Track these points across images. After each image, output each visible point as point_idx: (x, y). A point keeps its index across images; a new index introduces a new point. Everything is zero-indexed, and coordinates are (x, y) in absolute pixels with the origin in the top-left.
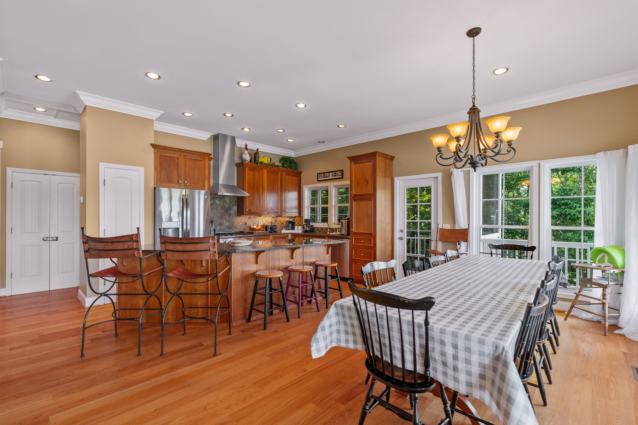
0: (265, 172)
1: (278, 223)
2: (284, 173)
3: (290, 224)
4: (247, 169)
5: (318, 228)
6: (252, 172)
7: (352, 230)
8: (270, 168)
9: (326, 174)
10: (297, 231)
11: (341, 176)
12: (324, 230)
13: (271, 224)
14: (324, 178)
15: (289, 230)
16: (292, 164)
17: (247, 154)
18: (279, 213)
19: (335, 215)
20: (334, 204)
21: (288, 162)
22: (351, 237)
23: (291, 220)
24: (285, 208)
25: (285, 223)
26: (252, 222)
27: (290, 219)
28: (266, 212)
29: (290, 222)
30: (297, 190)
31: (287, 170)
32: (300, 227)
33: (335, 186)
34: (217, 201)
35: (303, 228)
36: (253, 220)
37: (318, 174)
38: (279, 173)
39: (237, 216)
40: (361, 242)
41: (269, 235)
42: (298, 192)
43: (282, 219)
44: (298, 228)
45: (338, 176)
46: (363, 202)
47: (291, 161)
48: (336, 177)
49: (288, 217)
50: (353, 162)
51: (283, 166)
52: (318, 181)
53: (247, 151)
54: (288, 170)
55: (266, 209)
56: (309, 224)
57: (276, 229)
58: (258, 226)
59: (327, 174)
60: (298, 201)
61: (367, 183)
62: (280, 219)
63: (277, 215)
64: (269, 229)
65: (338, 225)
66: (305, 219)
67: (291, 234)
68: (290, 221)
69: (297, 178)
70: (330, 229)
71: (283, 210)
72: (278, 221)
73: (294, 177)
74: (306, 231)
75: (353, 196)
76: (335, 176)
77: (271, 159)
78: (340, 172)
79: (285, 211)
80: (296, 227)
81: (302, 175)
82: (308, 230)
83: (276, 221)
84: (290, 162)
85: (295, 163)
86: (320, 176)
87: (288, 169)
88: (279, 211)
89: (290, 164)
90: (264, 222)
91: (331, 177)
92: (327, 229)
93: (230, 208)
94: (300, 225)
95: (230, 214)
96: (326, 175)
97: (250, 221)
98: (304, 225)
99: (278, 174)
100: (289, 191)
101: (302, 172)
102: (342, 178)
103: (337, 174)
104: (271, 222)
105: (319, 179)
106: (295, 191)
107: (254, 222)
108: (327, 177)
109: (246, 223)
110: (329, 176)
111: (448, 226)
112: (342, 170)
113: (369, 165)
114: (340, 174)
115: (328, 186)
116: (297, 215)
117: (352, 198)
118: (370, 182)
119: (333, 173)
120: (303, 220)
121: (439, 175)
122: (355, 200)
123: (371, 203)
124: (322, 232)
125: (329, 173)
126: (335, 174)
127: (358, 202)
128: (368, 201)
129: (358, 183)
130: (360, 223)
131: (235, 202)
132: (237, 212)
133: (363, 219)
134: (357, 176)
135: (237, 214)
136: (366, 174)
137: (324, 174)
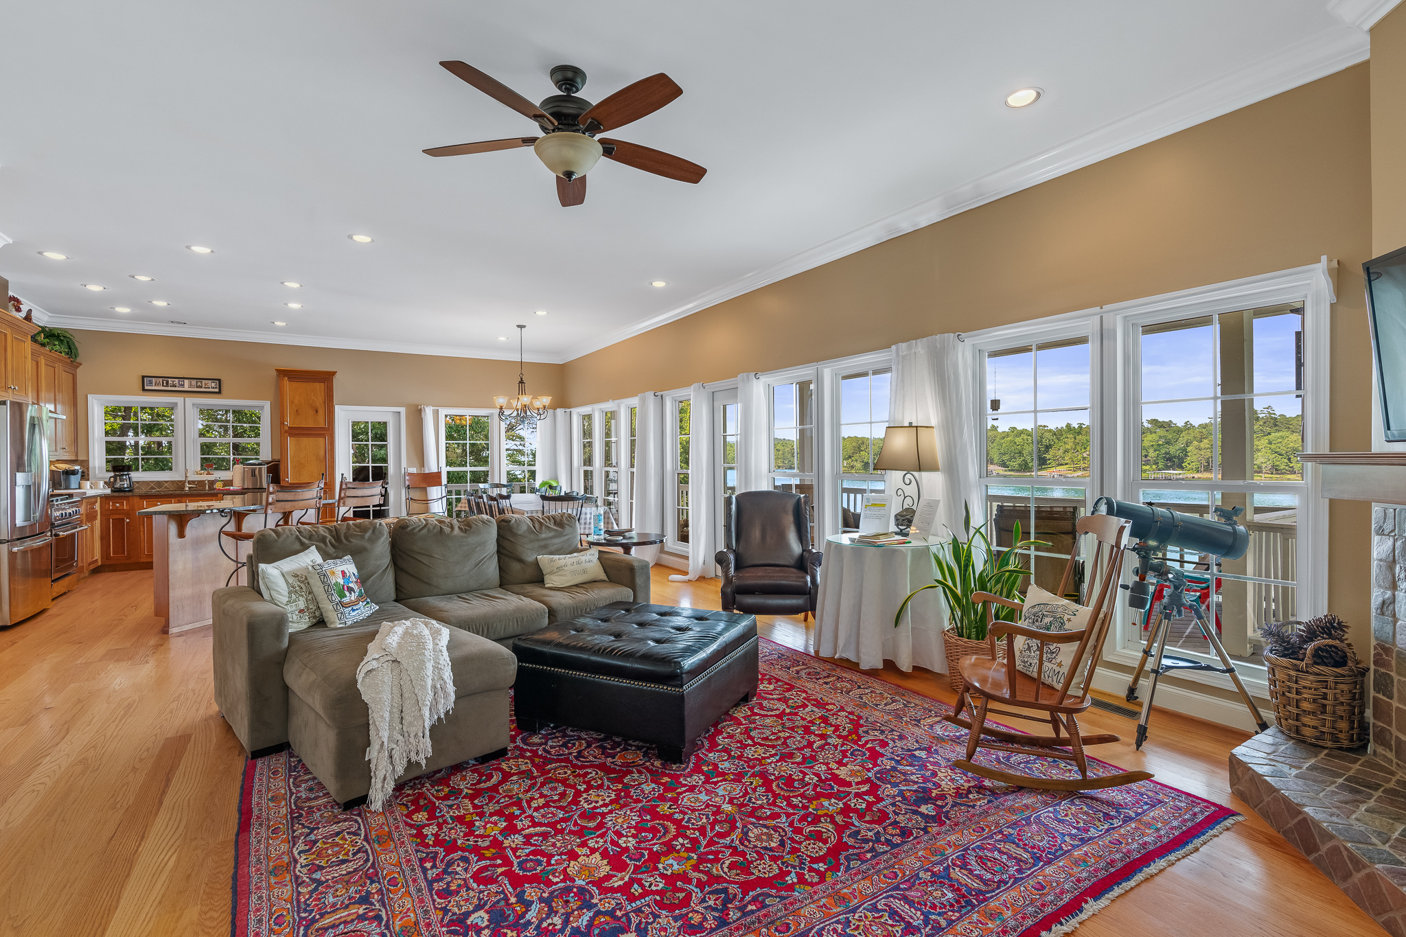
3: (73, 477)
9: (169, 380)
11: (217, 390)
14: (163, 386)
15: (67, 488)
19: (192, 459)
29: (70, 472)
30: (71, 403)
33: (194, 405)
37: (143, 377)
45: (208, 388)
46: (307, 438)
47: (68, 340)
48: (202, 389)
50: (286, 378)
52: (144, 390)
60: (71, 425)
61: (314, 411)
65: (207, 475)
69: (72, 377)
70: (192, 482)
74: (118, 490)
75: (286, 428)
76: (200, 387)
80: (85, 483)
84: (68, 343)
86: (150, 381)
91: (186, 388)
92: (178, 482)
96: (170, 382)
98: (110, 477)
99: (55, 367)
101: (80, 364)
102: (220, 392)
103: (205, 384)
105: (146, 388)
108: (174, 386)
110: (182, 385)
111: (413, 470)
112: (219, 380)
113: (319, 387)
114: (213, 385)
115: (176, 404)
116: (73, 458)
117: (286, 432)
118: (321, 412)
119: (194, 382)
120: (88, 468)
121: (402, 410)
122: (291, 435)
123: (324, 440)
124: (158, 489)
125: (181, 380)
126: (200, 384)
127: (297, 438)
128: (318, 438)
129: (297, 411)
130: (303, 468)
133: (307, 463)
134: (294, 400)
136: (314, 399)
137: (164, 379)
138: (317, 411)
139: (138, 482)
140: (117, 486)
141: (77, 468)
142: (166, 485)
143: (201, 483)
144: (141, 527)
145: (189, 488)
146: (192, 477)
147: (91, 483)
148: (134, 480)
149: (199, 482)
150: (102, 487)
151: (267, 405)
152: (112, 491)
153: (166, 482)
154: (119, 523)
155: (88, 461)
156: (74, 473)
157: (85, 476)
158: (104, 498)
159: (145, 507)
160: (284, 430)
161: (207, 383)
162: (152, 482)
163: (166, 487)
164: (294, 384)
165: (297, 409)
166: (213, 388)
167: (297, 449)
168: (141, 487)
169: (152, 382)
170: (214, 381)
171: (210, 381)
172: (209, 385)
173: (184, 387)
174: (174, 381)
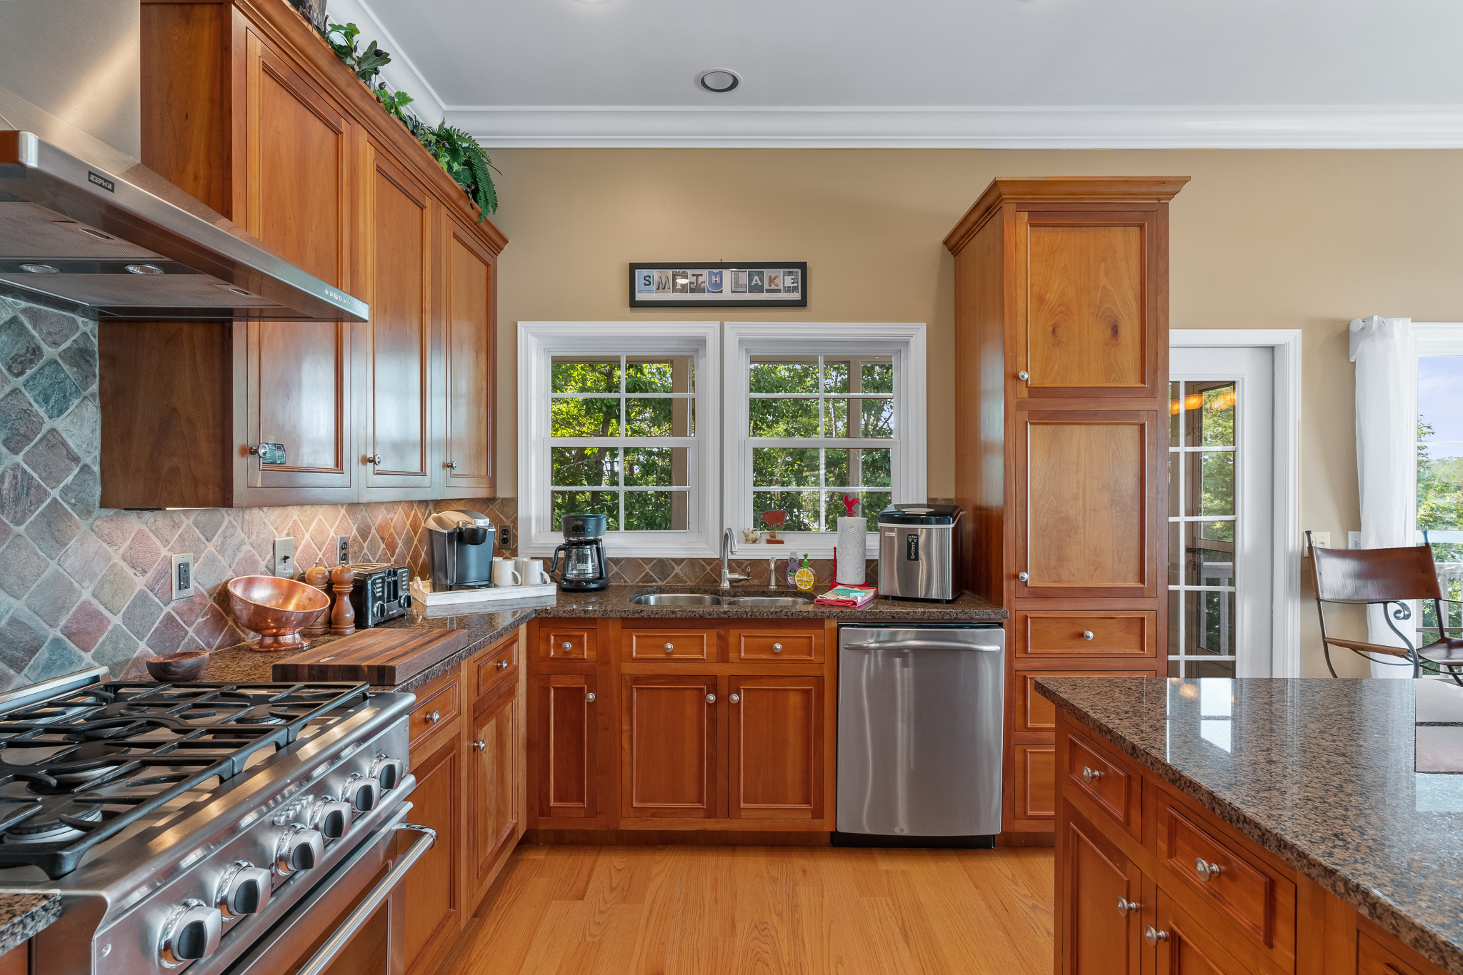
0: (366, 152)
1: (373, 549)
2: (444, 212)
4: (256, 48)
5: (634, 564)
7: (1025, 575)
9: (690, 272)
11: (796, 296)
13: (343, 557)
14: (676, 291)
18: (428, 481)
24: (449, 447)
28: (370, 469)
29: (471, 536)
31: (460, 201)
33: (742, 343)
36: (234, 542)
37: (633, 267)
38: (428, 203)
39: (104, 504)
44: (513, 571)
45: (778, 291)
48: (764, 296)
50: (1025, 216)
55: (370, 450)
58: (279, 592)
59: (697, 276)
62: (380, 516)
64: (374, 600)
65: (769, 542)
68: (475, 531)
70: (738, 565)
73: (475, 262)
74: (573, 590)
76: (759, 289)
78: (789, 274)
79: (448, 466)
80: (497, 568)
86: (647, 279)
88: (428, 469)
90: (308, 546)
91: (727, 295)
96: (691, 279)
97: (210, 548)
99: (422, 208)
101: (506, 242)
103: (771, 280)
104: (344, 546)
105: (640, 297)
107: (240, 555)
108: (699, 290)
109: (183, 571)
110: (718, 287)
112: (803, 266)
113: (1124, 242)
114: (789, 281)
115: (700, 342)
116: (482, 493)
117: (1020, 406)
118: (1129, 332)
119: (743, 276)
120: (515, 521)
121: (1290, 339)
122: (1041, 419)
123: (1137, 435)
124: (660, 583)
125: (715, 271)
126: (758, 280)
127: (1054, 426)
128: (1119, 426)
129: (1054, 331)
130: (1070, 536)
131: (83, 363)
132: (96, 469)
133: (1084, 519)
134: (1046, 293)
135: (98, 491)
136: (1108, 288)
137: (677, 270)
138: (1115, 331)
139: (616, 561)
140: (572, 574)
141: (482, 522)
142: (677, 569)
143: (757, 566)
144: (625, 718)
145: (731, 581)
146: (742, 551)
147: (517, 567)
148: (609, 554)
149: (755, 563)
150: (538, 580)
151: (917, 335)
152: (562, 590)
153: (678, 561)
154: (572, 697)
155: (513, 502)
156: (474, 537)
157: (507, 542)
158: (541, 622)
159: (634, 654)
160: (1016, 400)
161: (775, 278)
162: (648, 560)
163: (677, 575)
164: (1047, 235)
165: (1055, 324)
166: (789, 290)
167: (1053, 467)
168: (623, 578)
169: (651, 280)
170: (790, 270)
171: (782, 270)
172: (779, 282)
173: (721, 292)
174: (701, 275)
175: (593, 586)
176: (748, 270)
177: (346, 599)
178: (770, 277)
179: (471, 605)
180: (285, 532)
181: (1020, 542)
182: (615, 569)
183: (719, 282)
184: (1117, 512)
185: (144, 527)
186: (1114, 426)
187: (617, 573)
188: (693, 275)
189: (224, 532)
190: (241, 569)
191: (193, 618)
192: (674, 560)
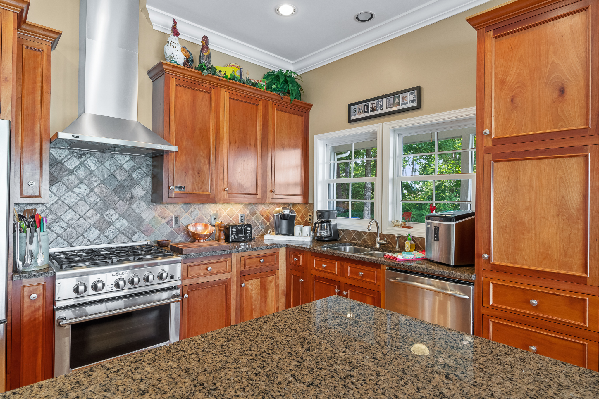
0: (224, 95)
1: (257, 219)
2: (270, 103)
3: (284, 222)
4: (174, 81)
5: (349, 232)
6: (189, 92)
7: (486, 256)
8: (237, 86)
9: (370, 103)
10: (301, 239)
11: (415, 104)
12: (365, 236)
13: (242, 221)
14: (365, 112)
15: (281, 234)
16: (291, 85)
17: (175, 45)
18: (259, 196)
19: (393, 203)
20: (391, 175)
21: (282, 79)
22: (478, 276)
23: (287, 212)
24: (273, 184)
25: (272, 218)
26: (193, 216)
27: (284, 209)
28: (225, 193)
29: (283, 217)
30: (300, 145)
31: (277, 98)
32: (307, 229)
33: (394, 131)
34: (91, 164)
35: (314, 229)
36: (195, 213)
37: (350, 106)
38: (260, 103)
39: (152, 201)
40: (528, 302)
41: (229, 255)
42: (302, 149)
43: (265, 209)
44: (301, 230)
45: (407, 103)
46: (535, 162)
47: (288, 79)
48: (401, 107)
49: (279, 205)
50: (492, 32)
51: (269, 87)
52: (350, 121)
53: (175, 37)
54: (280, 99)
55: (225, 186)
56: (328, 222)
57: (251, 232)
58: (206, 226)
59: (373, 104)
60: (302, 169)
61: (557, 93)
62: (261, 208)
63: (254, 201)
64: (232, 234)
65: (403, 227)
66: (318, 211)
67: (287, 248)
68: (284, 215)
69: (301, 119)
70: (383, 236)
71: (269, 188)
72: (258, 213)
73: (293, 116)
74: (318, 240)
75: (489, 143)
76: (398, 104)
77: (241, 69)
78: (412, 93)
79: (272, 191)
80: (297, 228)
81: (311, 113)
82: (325, 237)
83: (253, 213)
84: (286, 82)
85: (298, 84)
86: (355, 109)
87: (282, 95)
88: (259, 192)
89: (286, 86)
90: (225, 216)
91: (385, 110)
92: (373, 236)
93: (133, 183)
94: (306, 224)
95: (132, 197)
96: (371, 106)
97: (187, 214)
98: (316, 223)
99: (257, 105)
100: (283, 147)
101: (311, 106)
103: (404, 99)
104: (242, 217)
105: (352, 118)
106: (294, 147)
107: (197, 217)
108: (374, 110)
109: (177, 220)
110: (381, 107)
112: (418, 88)
114: (411, 98)
115: (376, 132)
118: (575, 90)
119: (391, 99)
120: (313, 212)
122: (502, 158)
123: (582, 164)
124: (358, 242)
125: (380, 100)
126: (398, 100)
127: (512, 162)
128: (565, 159)
129: (512, 101)
130: (523, 234)
131: (147, 168)
132: (151, 193)
133: (535, 223)
134: (507, 77)
135: (150, 198)
136: (556, 62)
137: (365, 103)
138: (562, 91)
139: (343, 230)
145: (380, 244)
152: (314, 240)
155: (312, 205)
157: (310, 220)
158: (290, 249)
159: (314, 267)
160: (484, 148)
161: (405, 97)
162: (354, 231)
163: (364, 239)
164: (507, 41)
165: (513, 96)
166: (412, 102)
167: (511, 188)
168: (345, 238)
169: (356, 110)
170: (412, 92)
171: (408, 93)
172: (407, 99)
173: (382, 109)
174: (374, 103)
175: (326, 239)
176: (393, 96)
177: (222, 232)
178: (403, 97)
179: (279, 241)
180: (216, 211)
181: (486, 235)
182: (343, 234)
183: (381, 105)
184: (564, 220)
185: (164, 207)
186: (561, 159)
187: (343, 236)
188: (371, 104)
189: (192, 210)
190: (198, 221)
191: (180, 232)
192: (363, 232)
